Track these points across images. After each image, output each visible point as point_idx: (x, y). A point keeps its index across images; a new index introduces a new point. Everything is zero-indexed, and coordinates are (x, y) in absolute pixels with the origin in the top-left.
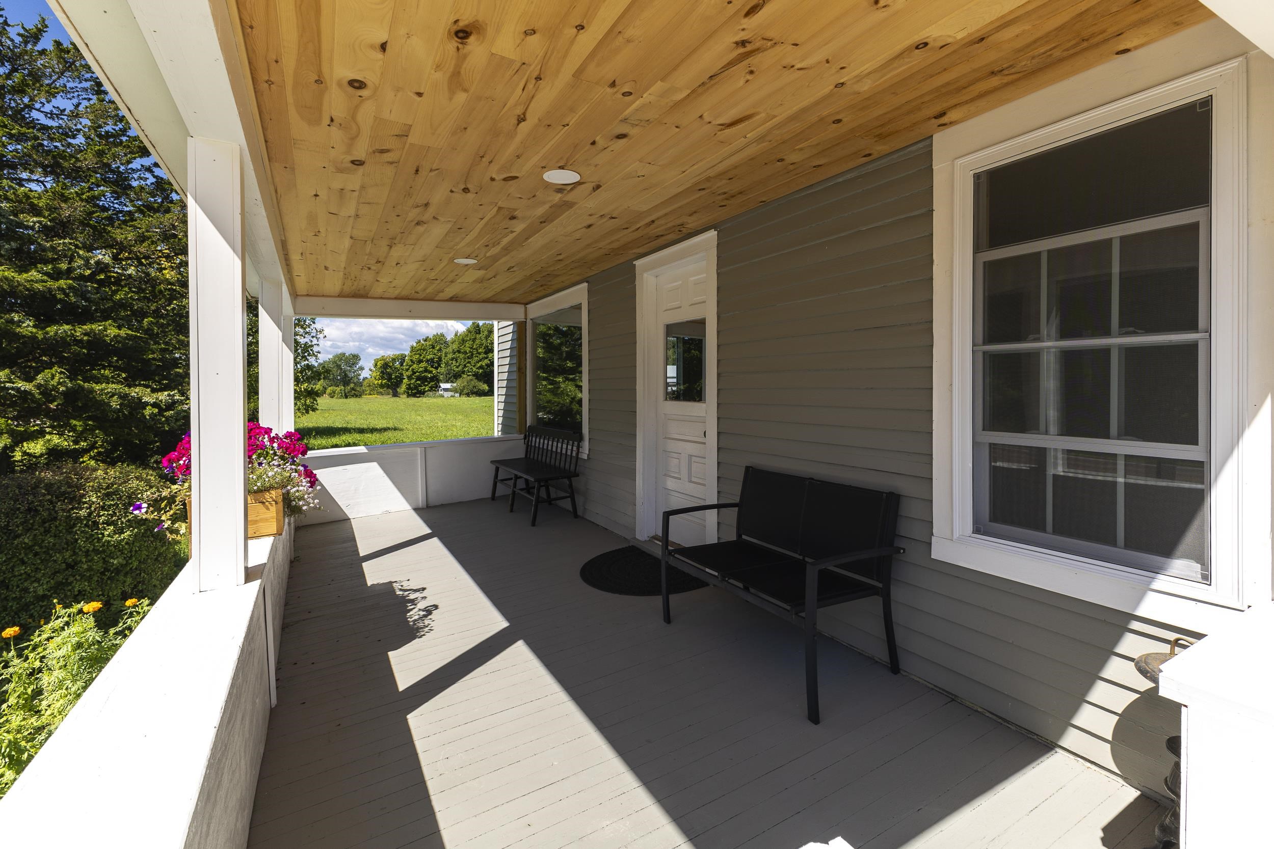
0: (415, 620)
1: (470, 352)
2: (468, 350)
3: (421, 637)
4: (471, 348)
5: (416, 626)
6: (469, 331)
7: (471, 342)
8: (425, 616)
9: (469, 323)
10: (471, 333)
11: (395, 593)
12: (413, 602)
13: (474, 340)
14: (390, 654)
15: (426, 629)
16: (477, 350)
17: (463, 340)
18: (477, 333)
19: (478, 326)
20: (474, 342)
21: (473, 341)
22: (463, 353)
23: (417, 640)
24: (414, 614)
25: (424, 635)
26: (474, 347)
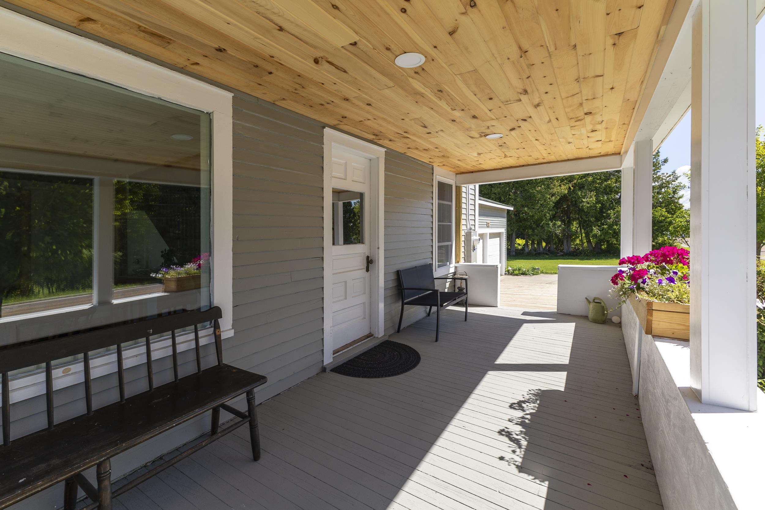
0: (534, 403)
3: (539, 390)
5: (536, 398)
8: (524, 402)
11: (528, 446)
12: (522, 424)
14: (562, 389)
15: (533, 392)
23: (543, 389)
24: (530, 408)
25: (536, 390)
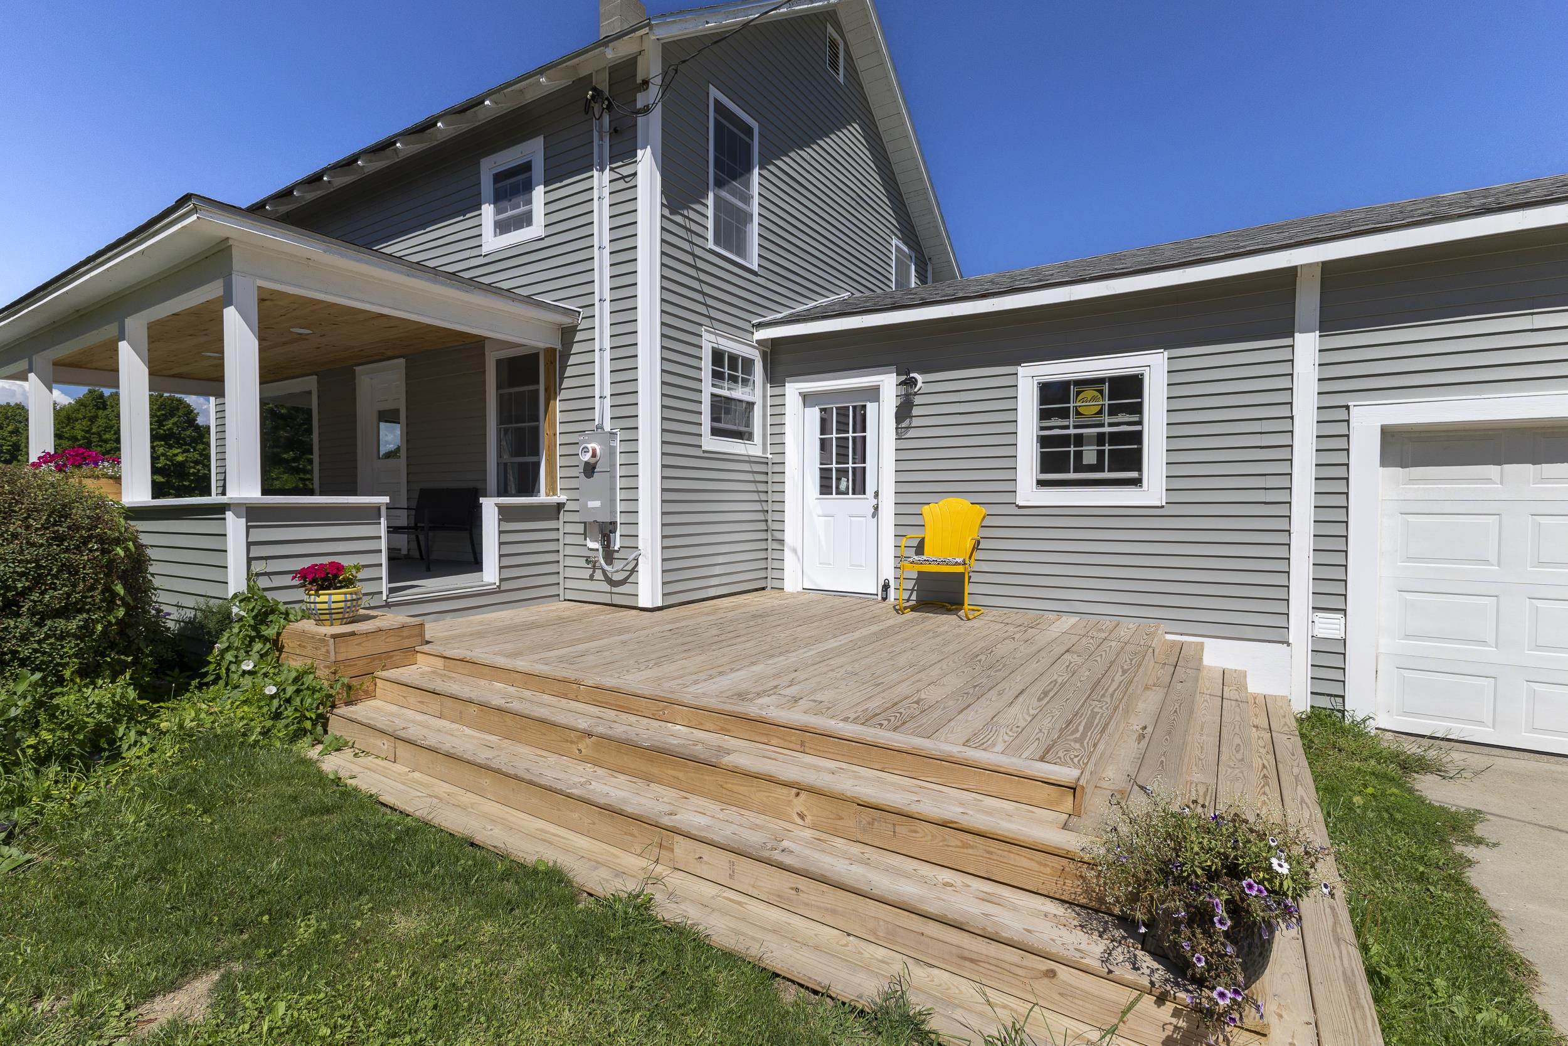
1: (84, 438)
2: (79, 434)
4: (87, 432)
6: (81, 403)
7: (86, 423)
9: (82, 391)
10: (86, 407)
13: (93, 419)
16: (100, 436)
17: (69, 418)
18: (99, 408)
19: (101, 396)
20: (93, 423)
21: (90, 420)
22: (69, 440)
26: (94, 430)
